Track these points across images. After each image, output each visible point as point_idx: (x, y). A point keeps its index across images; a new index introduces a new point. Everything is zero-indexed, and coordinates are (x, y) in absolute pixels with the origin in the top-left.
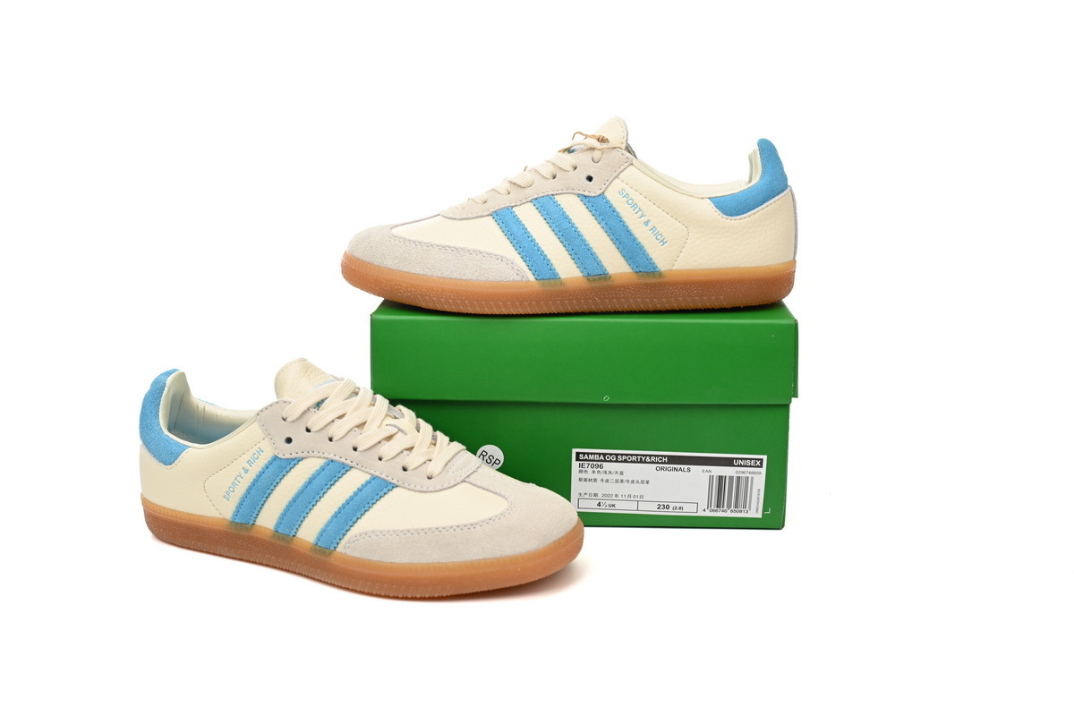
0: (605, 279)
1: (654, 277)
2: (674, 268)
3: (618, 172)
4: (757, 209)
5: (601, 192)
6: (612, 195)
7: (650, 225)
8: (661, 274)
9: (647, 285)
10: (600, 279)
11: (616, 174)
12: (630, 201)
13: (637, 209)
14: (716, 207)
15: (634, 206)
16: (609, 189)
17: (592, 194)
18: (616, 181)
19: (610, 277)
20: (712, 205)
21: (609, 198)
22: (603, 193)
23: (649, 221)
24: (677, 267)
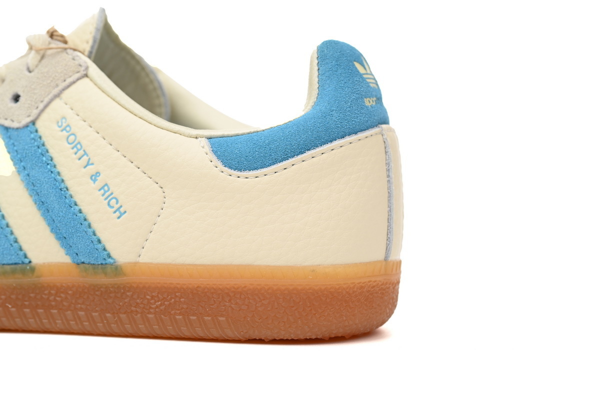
0: (23, 272)
1: (106, 274)
2: (141, 260)
3: (60, 88)
4: (291, 161)
5: (29, 120)
6: (47, 128)
7: (100, 182)
8: (118, 270)
9: (95, 288)
10: (13, 272)
11: (56, 91)
12: (72, 138)
13: (81, 152)
14: (215, 152)
15: (76, 146)
16: (44, 116)
17: (15, 125)
18: (57, 103)
19: (33, 270)
20: (208, 148)
21: (42, 131)
22: (33, 123)
23: (98, 174)
24: (144, 259)
